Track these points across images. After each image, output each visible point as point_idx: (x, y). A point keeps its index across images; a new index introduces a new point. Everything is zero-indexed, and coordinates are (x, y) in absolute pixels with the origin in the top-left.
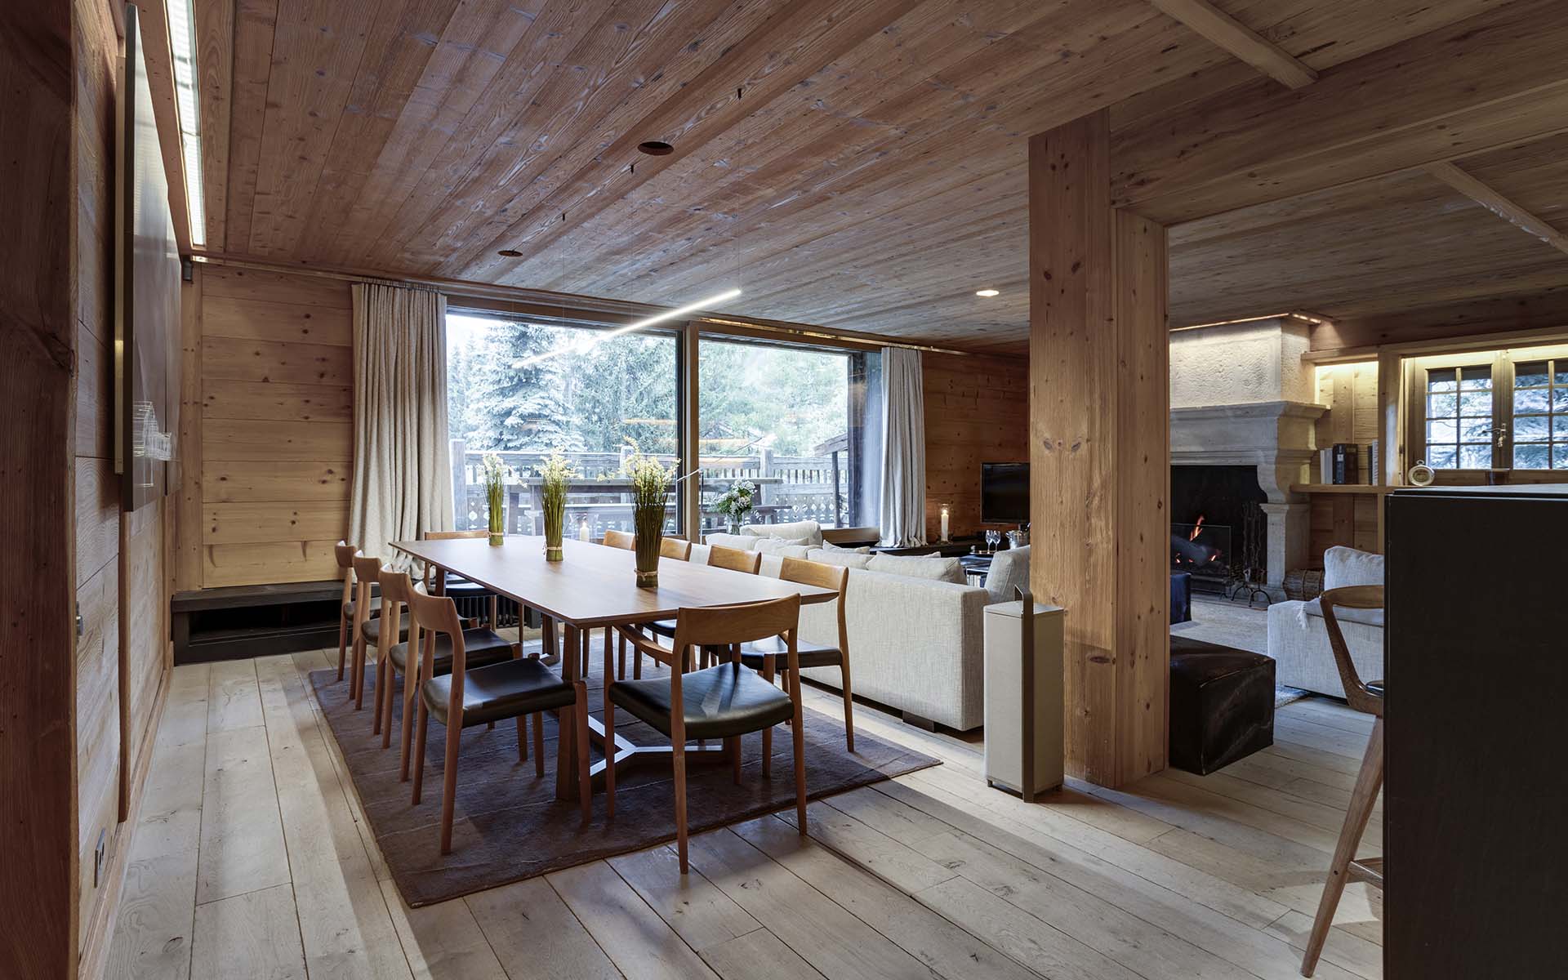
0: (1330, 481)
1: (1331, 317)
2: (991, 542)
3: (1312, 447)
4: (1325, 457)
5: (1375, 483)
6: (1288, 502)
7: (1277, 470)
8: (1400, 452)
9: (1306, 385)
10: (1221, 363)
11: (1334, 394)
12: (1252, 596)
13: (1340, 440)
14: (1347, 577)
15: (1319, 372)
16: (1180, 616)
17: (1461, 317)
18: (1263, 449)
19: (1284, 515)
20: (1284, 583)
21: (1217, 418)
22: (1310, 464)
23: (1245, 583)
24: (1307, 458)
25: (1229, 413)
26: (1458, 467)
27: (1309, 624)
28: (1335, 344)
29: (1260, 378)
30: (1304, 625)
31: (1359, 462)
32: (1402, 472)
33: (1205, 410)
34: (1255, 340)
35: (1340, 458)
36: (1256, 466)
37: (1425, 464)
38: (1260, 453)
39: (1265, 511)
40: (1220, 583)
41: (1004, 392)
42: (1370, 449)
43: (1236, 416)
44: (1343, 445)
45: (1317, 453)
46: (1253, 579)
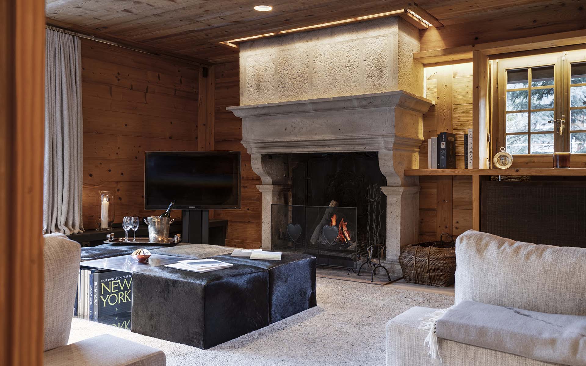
0: (435, 165)
1: (437, 20)
2: (128, 229)
3: (421, 137)
4: (432, 145)
5: (470, 166)
6: (404, 185)
7: (394, 155)
8: (488, 140)
9: (417, 80)
10: (349, 58)
11: (438, 91)
12: (375, 270)
13: (442, 129)
14: (485, 275)
15: (428, 71)
16: (304, 303)
17: (535, 21)
18: (383, 136)
19: (399, 197)
20: (399, 259)
21: (344, 108)
22: (419, 152)
23: (368, 259)
24: (416, 147)
25: (356, 103)
26: (529, 152)
27: (441, 354)
28: (440, 47)
29: (381, 71)
30: (434, 356)
31: (456, 149)
32: (489, 157)
33: (336, 100)
34: (377, 37)
35: (443, 145)
36: (378, 152)
37: (505, 151)
38: (381, 140)
39: (384, 193)
40: (349, 259)
41: (176, 90)
42: (466, 137)
43: (362, 107)
44: (445, 133)
45: (425, 142)
46: (375, 255)
